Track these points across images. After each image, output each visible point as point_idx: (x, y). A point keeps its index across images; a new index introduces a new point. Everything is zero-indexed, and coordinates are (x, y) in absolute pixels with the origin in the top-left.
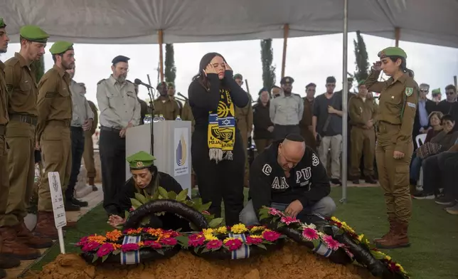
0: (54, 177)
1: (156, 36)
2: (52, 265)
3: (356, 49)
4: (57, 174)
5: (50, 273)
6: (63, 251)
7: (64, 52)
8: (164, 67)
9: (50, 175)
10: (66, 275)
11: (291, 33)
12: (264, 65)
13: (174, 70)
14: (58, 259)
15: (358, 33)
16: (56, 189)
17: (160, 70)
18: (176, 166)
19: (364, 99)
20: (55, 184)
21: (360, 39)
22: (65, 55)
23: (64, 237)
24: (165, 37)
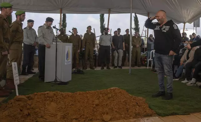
0: (15, 64)
1: (59, 11)
2: (12, 101)
3: (134, 19)
4: (16, 63)
5: (11, 104)
6: (17, 94)
7: (21, 14)
8: (62, 22)
9: (13, 63)
10: (19, 104)
11: (111, 12)
12: (101, 23)
13: (66, 24)
14: (15, 98)
15: (135, 14)
16: (15, 69)
17: (60, 24)
18: (66, 61)
19: (137, 37)
20: (15, 67)
21: (136, 16)
22: (21, 15)
23: (18, 89)
24: (63, 11)
